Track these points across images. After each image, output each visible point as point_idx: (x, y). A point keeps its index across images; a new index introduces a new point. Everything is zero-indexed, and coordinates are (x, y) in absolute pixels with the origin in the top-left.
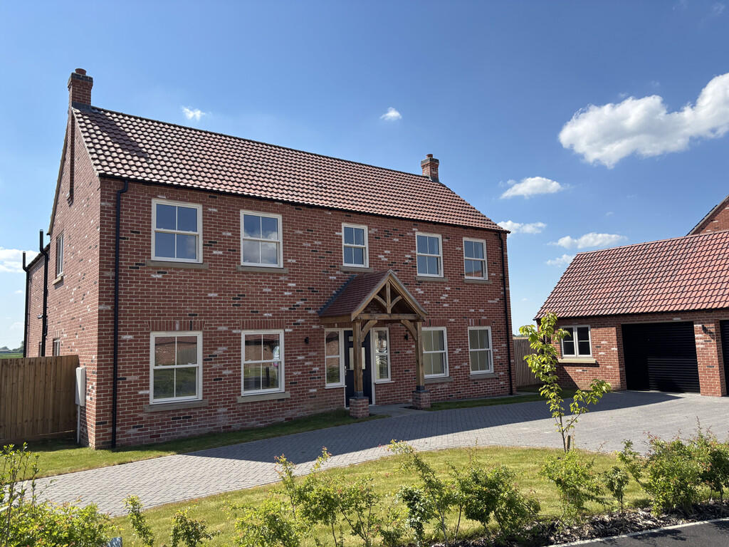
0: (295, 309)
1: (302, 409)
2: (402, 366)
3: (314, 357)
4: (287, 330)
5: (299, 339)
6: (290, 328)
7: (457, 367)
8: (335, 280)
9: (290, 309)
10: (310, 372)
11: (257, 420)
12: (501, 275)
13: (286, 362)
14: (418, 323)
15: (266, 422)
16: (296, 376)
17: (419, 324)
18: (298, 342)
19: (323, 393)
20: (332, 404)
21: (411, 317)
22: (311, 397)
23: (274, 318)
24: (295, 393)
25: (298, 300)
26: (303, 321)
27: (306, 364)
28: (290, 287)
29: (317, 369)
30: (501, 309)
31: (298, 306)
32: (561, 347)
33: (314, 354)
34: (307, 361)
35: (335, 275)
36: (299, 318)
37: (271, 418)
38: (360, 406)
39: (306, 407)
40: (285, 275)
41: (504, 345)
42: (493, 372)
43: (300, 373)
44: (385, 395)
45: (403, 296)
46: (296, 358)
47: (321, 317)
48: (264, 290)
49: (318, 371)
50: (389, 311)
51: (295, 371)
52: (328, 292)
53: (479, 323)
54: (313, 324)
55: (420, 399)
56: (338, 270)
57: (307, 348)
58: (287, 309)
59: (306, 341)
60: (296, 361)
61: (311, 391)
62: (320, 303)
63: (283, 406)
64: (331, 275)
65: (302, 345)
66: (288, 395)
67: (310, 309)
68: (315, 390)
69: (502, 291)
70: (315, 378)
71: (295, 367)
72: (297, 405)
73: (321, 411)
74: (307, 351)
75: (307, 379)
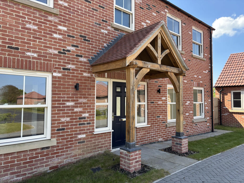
0: (65, 54)
1: (69, 156)
2: (155, 113)
3: (84, 103)
4: (55, 74)
5: (68, 85)
6: (59, 72)
7: (187, 114)
8: (106, 34)
9: (59, 52)
10: (80, 118)
11: (12, 174)
12: (210, 56)
13: (53, 107)
14: (180, 76)
15: (25, 174)
16: (64, 123)
17: (181, 78)
18: (67, 88)
19: (91, 138)
20: (100, 147)
21: (175, 70)
22: (79, 143)
23: (41, 59)
24: (62, 139)
25: (69, 45)
26: (73, 67)
27: (76, 110)
28: (60, 30)
29: (87, 115)
30: (209, 78)
31: (69, 51)
32: (231, 103)
33: (84, 101)
34: (77, 107)
35: (106, 30)
36: (69, 64)
37: (32, 169)
38: (133, 159)
39: (74, 153)
40: (55, 15)
41: (210, 100)
42: (204, 117)
43: (68, 119)
44: (143, 136)
45: (170, 50)
46: (64, 104)
47: (92, 66)
48: (28, 26)
49: (88, 118)
50: (159, 62)
51: (64, 117)
52: (99, 43)
53: (199, 85)
54: (84, 71)
55: (181, 145)
56: (110, 26)
57: (77, 94)
58: (56, 52)
59: (77, 87)
60: (65, 107)
61: (80, 136)
62: (92, 53)
63: (48, 155)
64: (103, 29)
65: (72, 91)
66: (54, 142)
67: (81, 56)
68: (84, 136)
69: (209, 66)
70: (85, 124)
71: (63, 113)
72: (64, 152)
73: (89, 155)
74: (77, 98)
75: (76, 125)
